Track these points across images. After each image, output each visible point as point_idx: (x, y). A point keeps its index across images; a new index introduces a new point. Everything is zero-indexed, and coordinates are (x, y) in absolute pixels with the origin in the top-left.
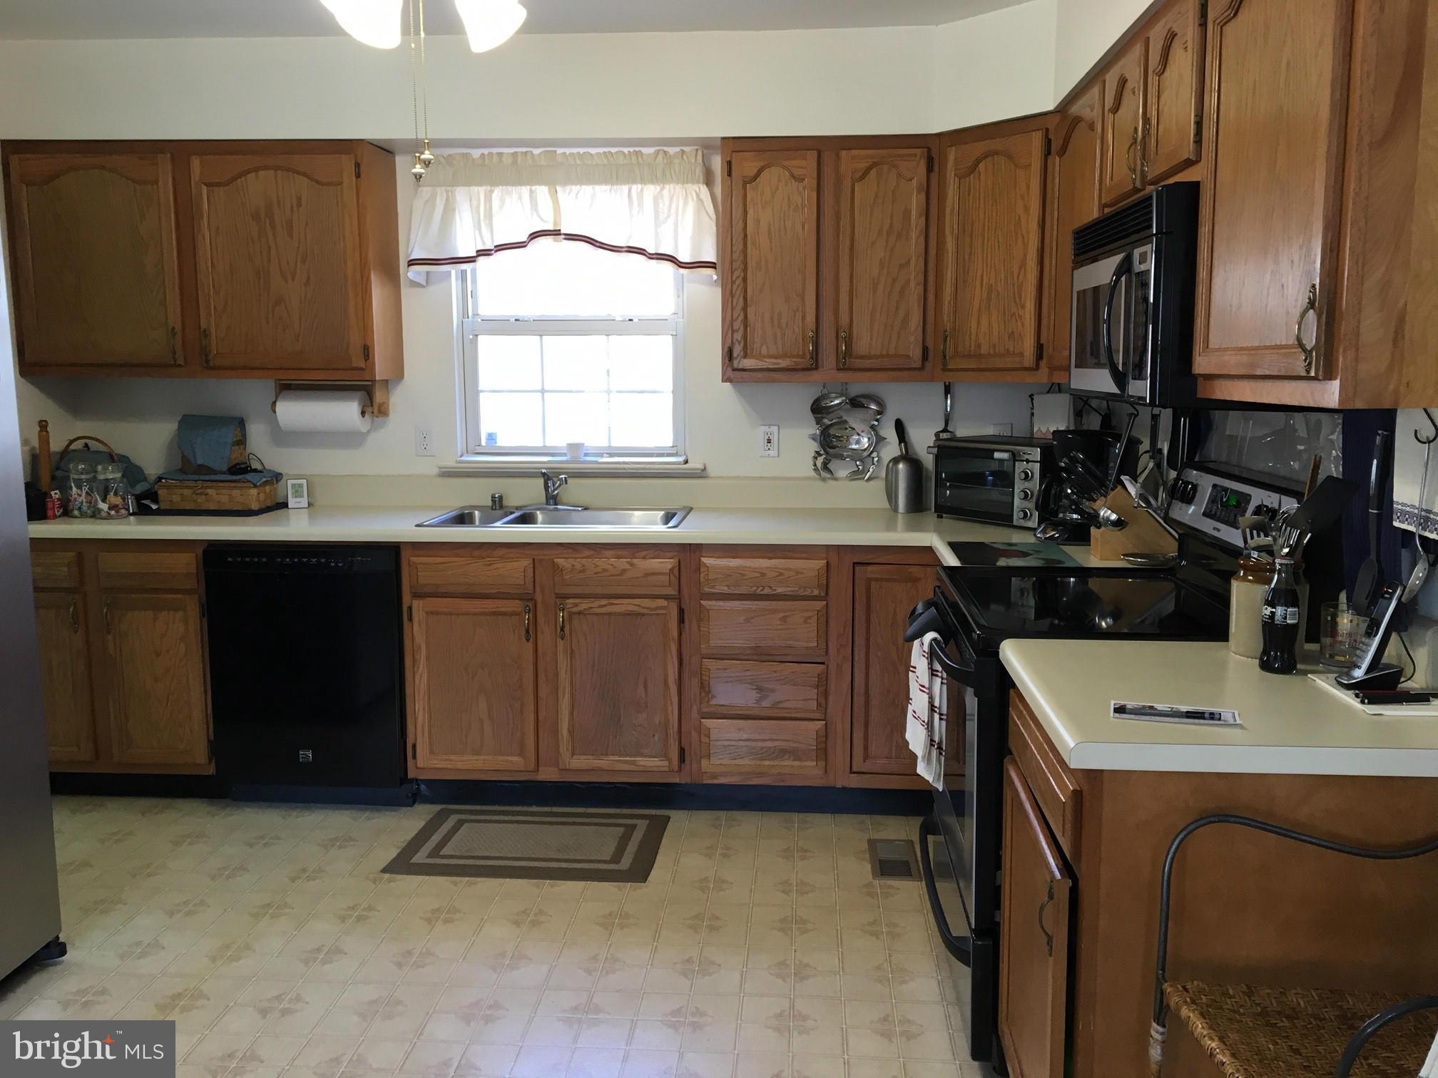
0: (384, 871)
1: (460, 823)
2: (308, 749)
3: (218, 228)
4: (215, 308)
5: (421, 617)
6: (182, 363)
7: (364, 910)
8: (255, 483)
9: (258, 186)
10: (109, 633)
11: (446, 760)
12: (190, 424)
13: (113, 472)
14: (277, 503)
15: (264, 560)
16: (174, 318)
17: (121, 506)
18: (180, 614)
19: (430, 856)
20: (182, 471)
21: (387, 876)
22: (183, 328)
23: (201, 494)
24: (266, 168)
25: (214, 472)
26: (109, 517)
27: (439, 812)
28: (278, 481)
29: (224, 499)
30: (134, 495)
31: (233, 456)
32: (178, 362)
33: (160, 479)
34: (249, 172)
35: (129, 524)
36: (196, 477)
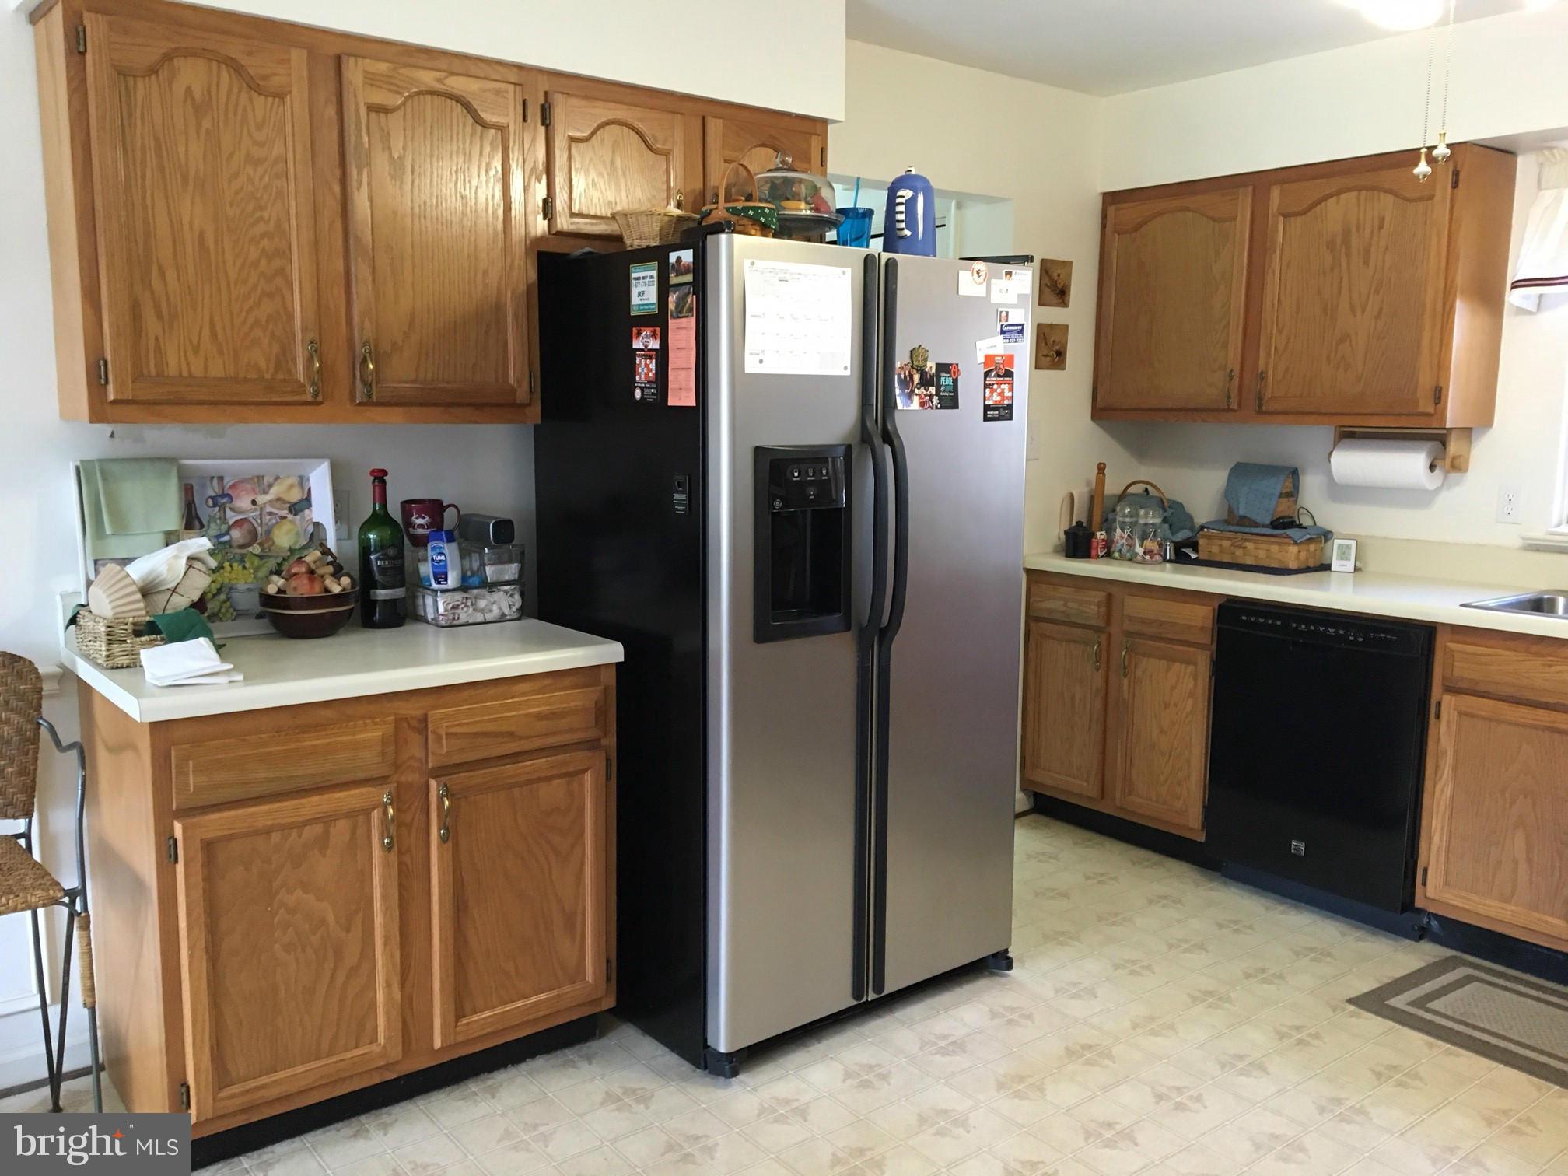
0: (1350, 1001)
1: (1469, 979)
2: (1302, 841)
3: (1290, 261)
4: (1275, 348)
5: (1451, 717)
6: (1236, 408)
7: (1310, 1035)
8: (1296, 539)
9: (1338, 211)
10: (1125, 676)
11: (1464, 898)
12: (1241, 471)
13: (1153, 517)
14: (1322, 564)
15: (1279, 623)
16: (1233, 358)
17: (1155, 552)
18: (1191, 668)
19: (1412, 1004)
20: (1227, 522)
21: (1352, 1008)
22: (1242, 370)
23: (1240, 547)
24: (1349, 190)
25: (1256, 525)
26: (1144, 562)
27: (1449, 957)
28: (1326, 541)
29: (1262, 554)
30: (1172, 542)
31: (1279, 509)
32: (1231, 407)
33: (1202, 528)
34: (1329, 196)
35: (1163, 570)
36: (1237, 528)
